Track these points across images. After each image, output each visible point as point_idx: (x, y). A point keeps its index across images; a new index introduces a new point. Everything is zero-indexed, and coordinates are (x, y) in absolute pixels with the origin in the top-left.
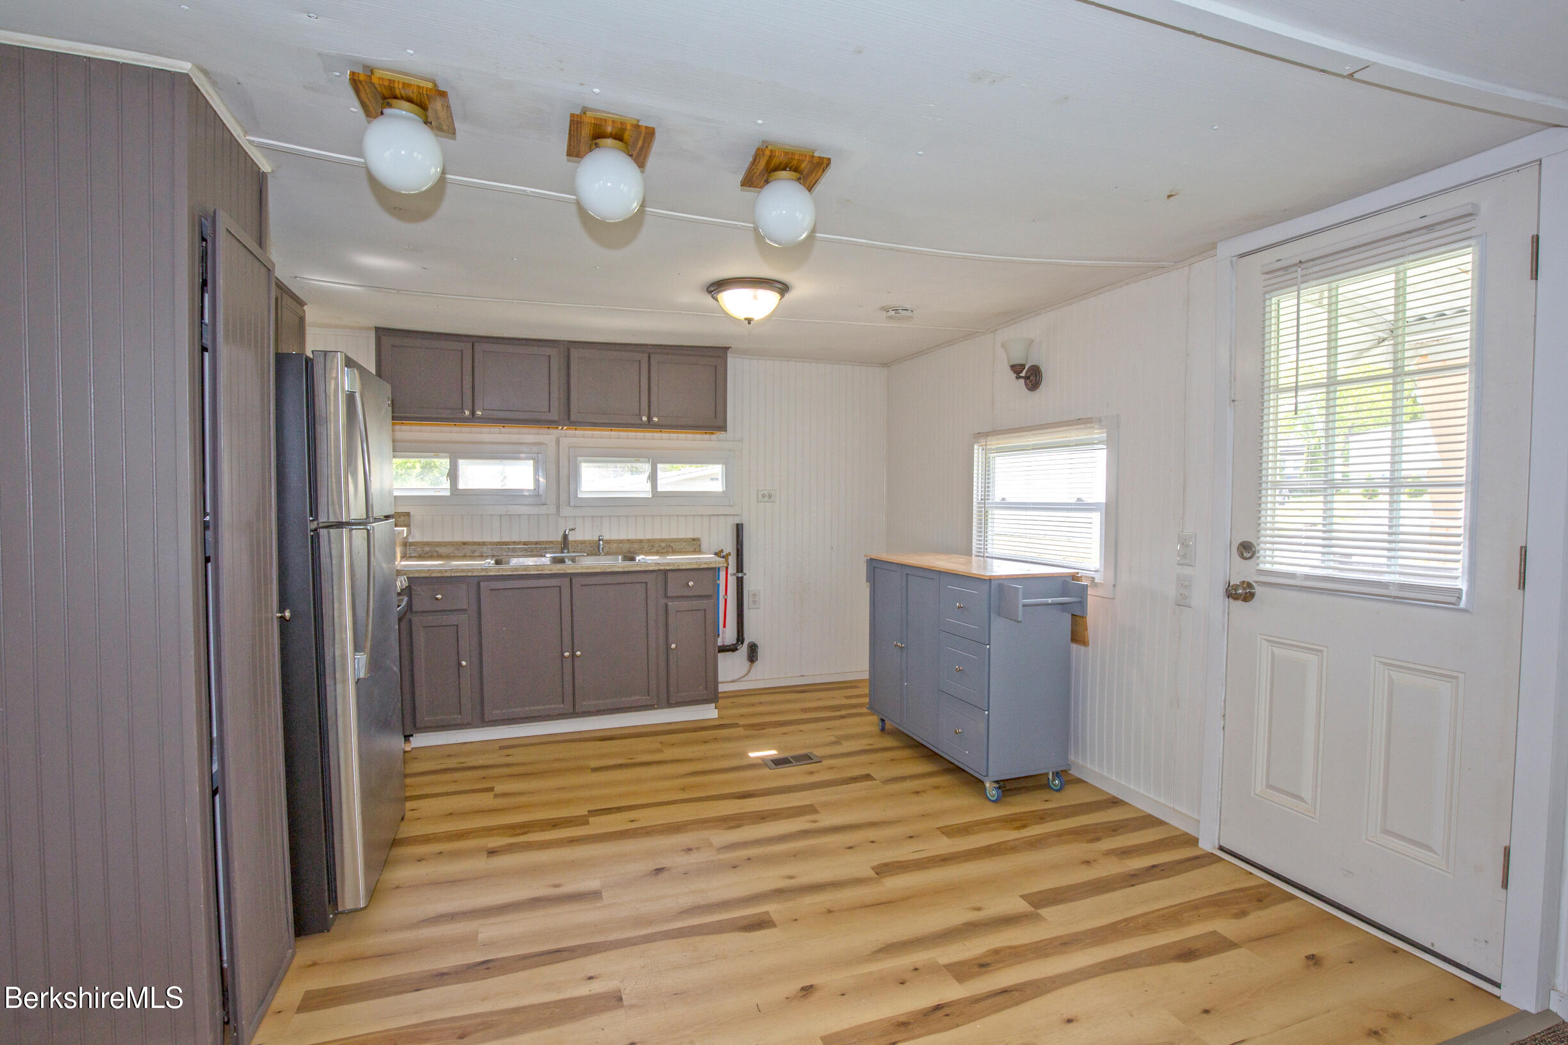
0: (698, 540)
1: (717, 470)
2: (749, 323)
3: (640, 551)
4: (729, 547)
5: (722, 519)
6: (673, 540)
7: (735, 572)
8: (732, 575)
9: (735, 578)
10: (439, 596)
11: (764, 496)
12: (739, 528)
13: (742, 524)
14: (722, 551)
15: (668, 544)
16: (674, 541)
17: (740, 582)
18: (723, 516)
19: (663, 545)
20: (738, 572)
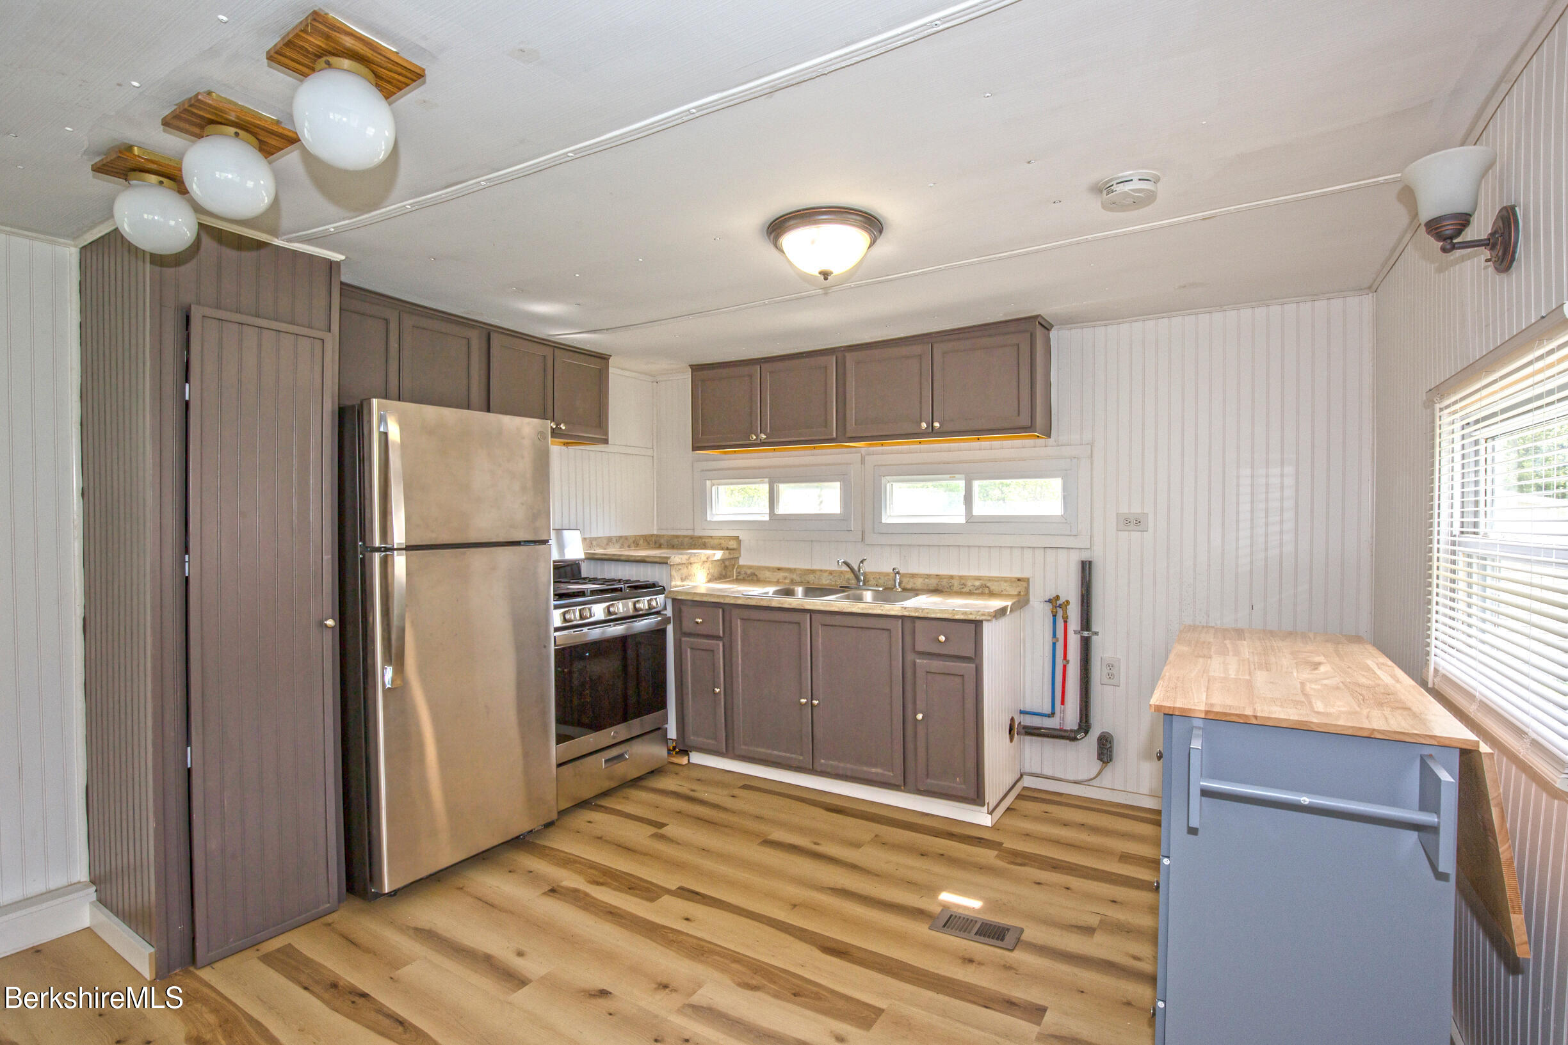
0: (1027, 580)
1: (1055, 485)
2: (826, 279)
3: (949, 590)
4: (1071, 593)
5: (1062, 554)
6: (991, 579)
7: (1080, 629)
8: (1075, 632)
9: (1078, 636)
10: (699, 620)
11: (1127, 522)
12: (1086, 569)
13: (1090, 562)
14: (1057, 598)
15: (984, 583)
16: (993, 580)
17: (1086, 645)
18: (1063, 550)
19: (977, 583)
20: (1082, 629)
